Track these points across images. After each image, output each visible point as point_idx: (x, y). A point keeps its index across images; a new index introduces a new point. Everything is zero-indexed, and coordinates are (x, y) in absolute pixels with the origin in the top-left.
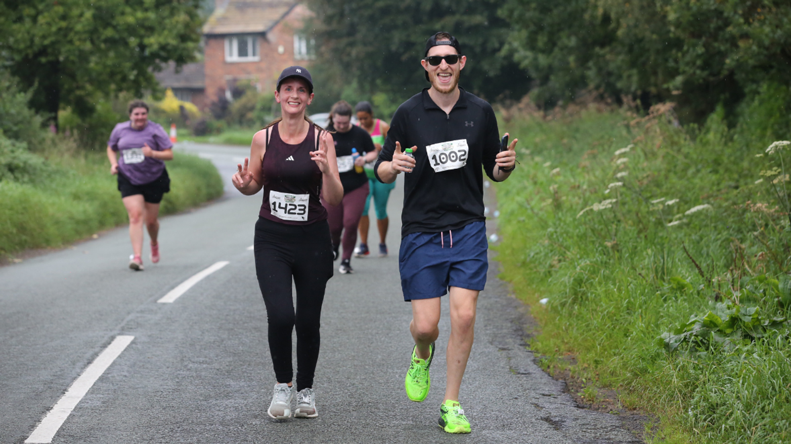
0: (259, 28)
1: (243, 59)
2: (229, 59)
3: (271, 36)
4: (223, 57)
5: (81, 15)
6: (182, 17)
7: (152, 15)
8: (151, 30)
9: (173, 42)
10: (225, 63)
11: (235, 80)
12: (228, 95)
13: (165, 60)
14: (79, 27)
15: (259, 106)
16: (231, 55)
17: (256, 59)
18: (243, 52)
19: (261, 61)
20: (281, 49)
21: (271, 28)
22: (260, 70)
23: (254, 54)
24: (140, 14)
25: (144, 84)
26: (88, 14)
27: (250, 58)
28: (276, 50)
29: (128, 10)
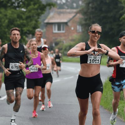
0: (65, 21)
1: (59, 32)
2: (54, 32)
3: (69, 24)
4: (52, 31)
5: (5, 21)
6: (34, 22)
7: (25, 21)
8: (24, 26)
9: (31, 29)
10: (53, 33)
11: (56, 39)
12: (54, 45)
13: (29, 34)
14: (4, 25)
15: (64, 48)
16: (55, 30)
17: (64, 32)
18: (59, 29)
19: (65, 33)
20: (72, 28)
21: (69, 21)
22: (65, 36)
23: (63, 30)
24: (21, 21)
25: (23, 41)
26: (7, 21)
27: (62, 32)
28: (71, 29)
29: (18, 20)
